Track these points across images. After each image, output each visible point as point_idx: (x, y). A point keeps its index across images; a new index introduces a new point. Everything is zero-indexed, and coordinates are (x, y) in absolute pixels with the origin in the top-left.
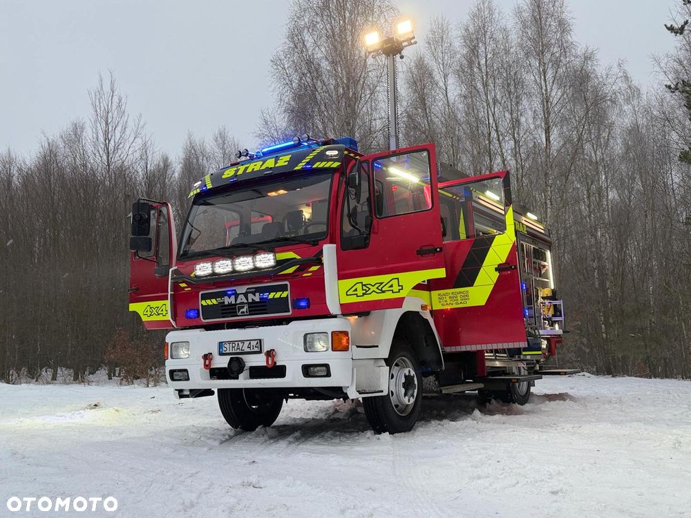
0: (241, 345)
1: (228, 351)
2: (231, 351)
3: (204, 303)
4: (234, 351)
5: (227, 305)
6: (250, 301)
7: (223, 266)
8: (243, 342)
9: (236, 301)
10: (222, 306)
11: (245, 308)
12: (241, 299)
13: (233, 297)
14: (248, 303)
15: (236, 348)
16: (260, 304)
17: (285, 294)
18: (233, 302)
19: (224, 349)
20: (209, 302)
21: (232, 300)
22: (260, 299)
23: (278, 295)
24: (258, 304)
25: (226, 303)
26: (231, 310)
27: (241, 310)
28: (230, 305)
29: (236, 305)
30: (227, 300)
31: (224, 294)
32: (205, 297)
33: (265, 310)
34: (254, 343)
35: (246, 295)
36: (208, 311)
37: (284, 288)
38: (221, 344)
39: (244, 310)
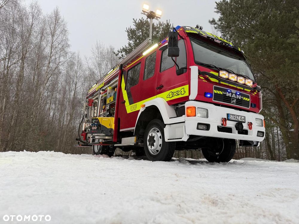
0: (237, 117)
1: (232, 119)
2: (233, 119)
3: (215, 91)
4: (235, 120)
5: (227, 96)
6: (237, 98)
7: (233, 78)
8: (238, 116)
9: (232, 96)
10: (224, 96)
11: (235, 100)
12: (234, 96)
13: (230, 94)
14: (236, 99)
15: (235, 118)
16: (241, 101)
17: (248, 100)
18: (230, 96)
19: (230, 117)
20: (218, 92)
21: (230, 95)
22: (241, 98)
23: (246, 99)
24: (239, 101)
25: (227, 95)
26: (228, 99)
27: (233, 101)
28: (229, 97)
29: (231, 97)
30: (228, 94)
31: (227, 91)
32: (216, 89)
33: (241, 104)
34: (243, 118)
35: (236, 94)
36: (217, 96)
37: (248, 97)
38: (228, 115)
39: (235, 101)
